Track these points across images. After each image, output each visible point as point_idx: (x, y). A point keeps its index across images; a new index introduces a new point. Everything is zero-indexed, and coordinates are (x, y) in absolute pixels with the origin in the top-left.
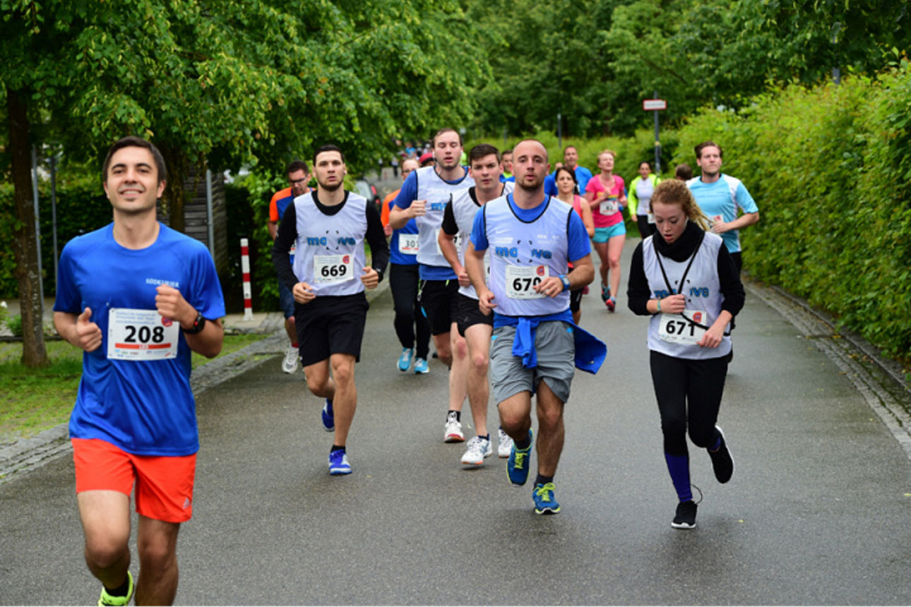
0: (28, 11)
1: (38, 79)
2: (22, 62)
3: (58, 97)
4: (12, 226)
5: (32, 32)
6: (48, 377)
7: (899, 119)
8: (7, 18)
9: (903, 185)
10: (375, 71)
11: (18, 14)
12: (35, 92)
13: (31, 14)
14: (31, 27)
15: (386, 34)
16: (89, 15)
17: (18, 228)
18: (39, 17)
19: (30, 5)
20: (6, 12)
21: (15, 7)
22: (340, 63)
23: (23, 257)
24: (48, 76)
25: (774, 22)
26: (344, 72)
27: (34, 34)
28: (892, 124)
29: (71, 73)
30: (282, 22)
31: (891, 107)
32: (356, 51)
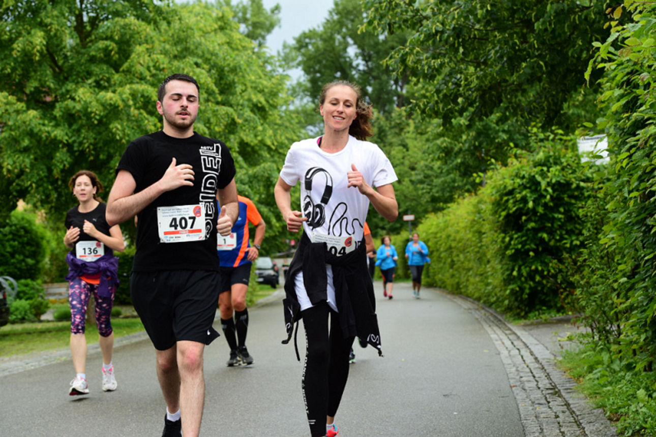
0: (87, 150)
7: (496, 193)
8: (77, 154)
9: (499, 224)
10: (259, 186)
11: (82, 152)
13: (89, 151)
14: (89, 157)
15: (264, 168)
16: (115, 153)
18: (93, 152)
19: (88, 147)
20: (76, 151)
21: (81, 148)
22: (242, 182)
25: (444, 155)
26: (243, 186)
27: (91, 161)
28: (493, 195)
29: (107, 180)
31: (493, 188)
32: (250, 177)
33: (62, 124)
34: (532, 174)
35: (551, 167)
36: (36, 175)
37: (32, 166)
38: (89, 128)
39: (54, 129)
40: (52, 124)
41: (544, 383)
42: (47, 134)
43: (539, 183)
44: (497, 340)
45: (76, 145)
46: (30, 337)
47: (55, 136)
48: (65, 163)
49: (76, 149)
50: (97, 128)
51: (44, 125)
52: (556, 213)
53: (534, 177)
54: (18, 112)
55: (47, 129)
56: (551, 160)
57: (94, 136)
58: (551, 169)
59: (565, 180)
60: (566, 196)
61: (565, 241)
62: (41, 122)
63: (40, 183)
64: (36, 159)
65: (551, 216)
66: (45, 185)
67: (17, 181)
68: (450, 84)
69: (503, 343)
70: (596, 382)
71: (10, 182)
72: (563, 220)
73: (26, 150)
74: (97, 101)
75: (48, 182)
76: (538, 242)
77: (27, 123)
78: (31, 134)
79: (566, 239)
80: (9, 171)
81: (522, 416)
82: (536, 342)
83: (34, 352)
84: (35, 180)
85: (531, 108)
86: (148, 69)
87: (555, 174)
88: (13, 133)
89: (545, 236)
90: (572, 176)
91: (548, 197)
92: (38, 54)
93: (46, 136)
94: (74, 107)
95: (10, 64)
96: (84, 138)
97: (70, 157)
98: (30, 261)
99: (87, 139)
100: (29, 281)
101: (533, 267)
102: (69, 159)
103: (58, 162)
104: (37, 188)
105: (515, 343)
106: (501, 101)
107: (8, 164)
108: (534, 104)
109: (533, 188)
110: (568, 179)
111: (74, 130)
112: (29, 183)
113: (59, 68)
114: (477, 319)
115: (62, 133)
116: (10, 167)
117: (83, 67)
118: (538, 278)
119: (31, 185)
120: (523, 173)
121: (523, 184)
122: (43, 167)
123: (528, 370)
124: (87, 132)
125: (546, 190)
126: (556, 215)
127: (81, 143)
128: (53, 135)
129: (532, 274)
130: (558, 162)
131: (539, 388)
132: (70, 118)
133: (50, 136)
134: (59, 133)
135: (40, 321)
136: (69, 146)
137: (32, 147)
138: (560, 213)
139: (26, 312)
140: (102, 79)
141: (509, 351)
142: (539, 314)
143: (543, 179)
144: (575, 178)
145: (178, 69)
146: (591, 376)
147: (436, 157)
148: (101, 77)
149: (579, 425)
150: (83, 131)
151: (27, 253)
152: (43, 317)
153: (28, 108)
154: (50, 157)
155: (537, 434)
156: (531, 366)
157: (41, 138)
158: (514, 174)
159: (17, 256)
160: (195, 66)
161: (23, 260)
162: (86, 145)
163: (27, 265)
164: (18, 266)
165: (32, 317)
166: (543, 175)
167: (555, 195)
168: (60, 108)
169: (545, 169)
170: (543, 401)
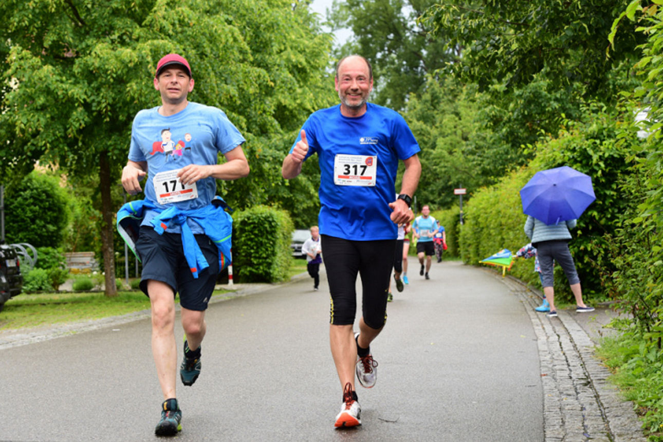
1: (111, 145)
2: (104, 137)
3: (120, 154)
4: (101, 224)
5: (105, 120)
6: (117, 301)
8: (95, 114)
11: (99, 112)
12: (109, 152)
14: (105, 118)
17: (103, 225)
18: (109, 113)
19: (106, 107)
20: (94, 111)
21: (98, 108)
23: (106, 240)
24: (116, 144)
25: (492, 124)
26: (278, 152)
27: (107, 122)
30: (238, 120)
31: (542, 161)
32: (285, 142)
33: (81, 82)
34: (584, 147)
35: (604, 140)
36: (51, 135)
37: (47, 126)
38: (109, 87)
39: (72, 86)
40: (70, 81)
41: (578, 372)
42: (64, 92)
43: (590, 157)
44: (537, 325)
45: (94, 104)
46: (44, 308)
47: (72, 93)
48: (82, 122)
49: (94, 109)
50: (119, 86)
51: (62, 82)
52: (608, 189)
53: (585, 149)
54: (33, 68)
55: (64, 86)
56: (605, 133)
57: (113, 95)
58: (604, 142)
59: (619, 155)
60: (619, 171)
61: (617, 220)
62: (58, 78)
63: (55, 144)
64: (52, 118)
65: (602, 193)
66: (61, 146)
67: (32, 140)
68: (488, 45)
69: (544, 328)
70: (631, 372)
71: (25, 143)
72: (615, 198)
73: (43, 108)
74: (117, 57)
75: (64, 143)
76: (587, 221)
77: (44, 79)
78: (48, 92)
79: (618, 218)
80: (22, 131)
81: (546, 407)
82: (579, 328)
83: (45, 324)
84: (50, 141)
85: (573, 74)
86: (173, 25)
87: (608, 148)
88: (28, 90)
89: (595, 213)
90: (626, 150)
91: (600, 172)
92: (55, 6)
93: (63, 94)
94: (93, 64)
95: (27, 16)
96: (103, 97)
97: (88, 116)
98: (51, 228)
99: (106, 98)
100: (50, 249)
101: (582, 247)
102: (86, 119)
103: (74, 121)
104: (52, 149)
105: (557, 329)
106: (542, 67)
107: (22, 123)
108: (577, 69)
109: (584, 162)
110: (622, 154)
111: (93, 88)
112: (44, 142)
113: (82, 21)
114: (522, 302)
115: (80, 91)
116: (23, 126)
117: (106, 21)
118: (586, 259)
119: (45, 145)
120: (573, 145)
121: (573, 157)
122: (61, 127)
123: (564, 358)
124: (107, 91)
125: (597, 165)
126: (608, 192)
127: (99, 103)
128: (70, 93)
129: (581, 254)
130: (612, 134)
131: (571, 378)
132: (90, 75)
133: (67, 94)
134: (78, 92)
135: (58, 292)
136: (87, 106)
137: (49, 106)
138: (613, 190)
139: (43, 281)
140: (124, 34)
141: (548, 337)
142: (587, 298)
143: (595, 153)
144: (630, 152)
145: (207, 26)
146: (626, 366)
147: (484, 125)
148: (124, 31)
149: (604, 418)
150: (103, 90)
151: (49, 218)
152: (61, 288)
153: (45, 63)
154: (67, 116)
155: (558, 427)
156: (567, 353)
157: (58, 96)
158: (565, 146)
159: (38, 221)
160: (226, 24)
161: (44, 226)
162: (104, 105)
163: (48, 231)
164: (39, 232)
165: (49, 287)
166: (595, 148)
167: (607, 170)
168: (80, 64)
169: (598, 142)
170: (572, 392)
